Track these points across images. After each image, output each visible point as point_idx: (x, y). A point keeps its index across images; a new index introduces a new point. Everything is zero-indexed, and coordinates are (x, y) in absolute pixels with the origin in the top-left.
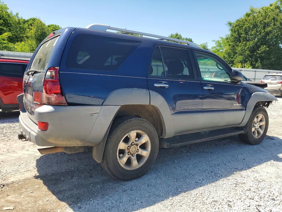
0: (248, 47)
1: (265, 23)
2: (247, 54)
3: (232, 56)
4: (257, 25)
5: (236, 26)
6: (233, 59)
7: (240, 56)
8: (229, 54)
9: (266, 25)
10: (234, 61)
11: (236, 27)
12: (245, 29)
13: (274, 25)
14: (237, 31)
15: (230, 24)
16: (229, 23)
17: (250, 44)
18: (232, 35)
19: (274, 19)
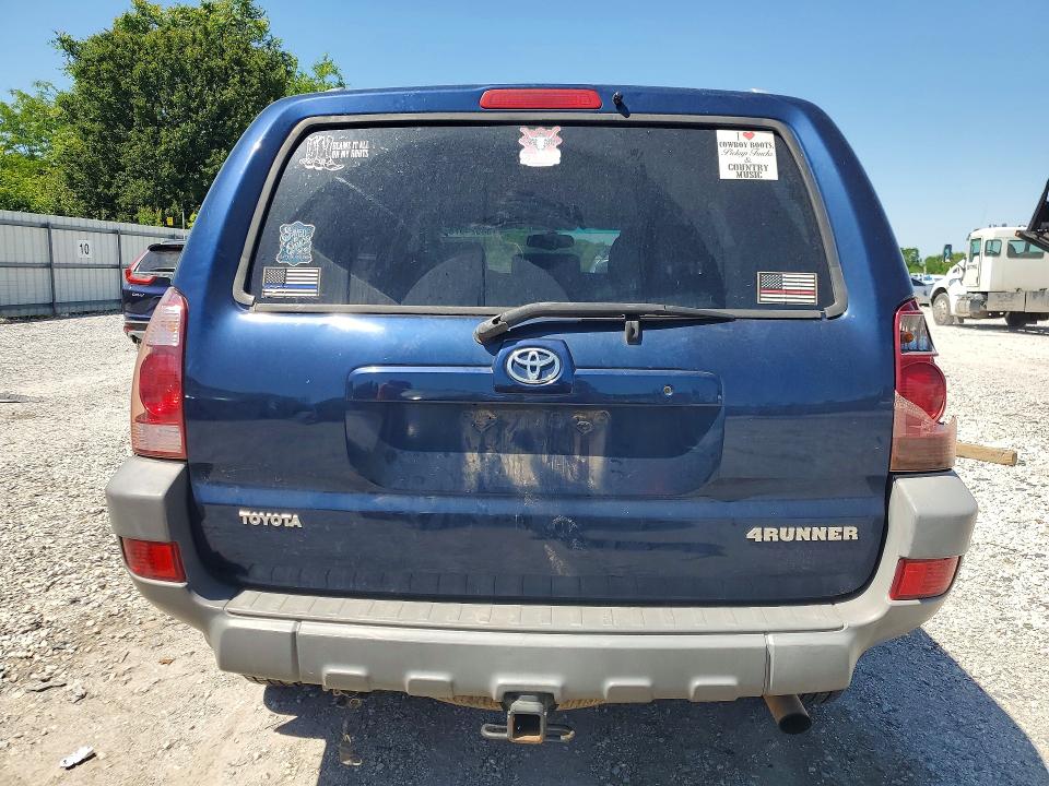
0: (167, 151)
1: (211, 69)
2: (168, 177)
3: (106, 178)
4: (183, 70)
5: (102, 59)
6: (113, 191)
7: (140, 182)
8: (89, 167)
9: (217, 78)
10: (117, 195)
11: (105, 66)
12: (141, 79)
13: (242, 82)
14: (108, 80)
15: (70, 47)
16: (63, 41)
17: (173, 138)
18: (89, 95)
19: (238, 62)
